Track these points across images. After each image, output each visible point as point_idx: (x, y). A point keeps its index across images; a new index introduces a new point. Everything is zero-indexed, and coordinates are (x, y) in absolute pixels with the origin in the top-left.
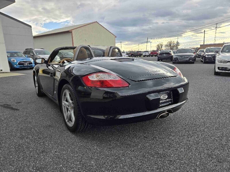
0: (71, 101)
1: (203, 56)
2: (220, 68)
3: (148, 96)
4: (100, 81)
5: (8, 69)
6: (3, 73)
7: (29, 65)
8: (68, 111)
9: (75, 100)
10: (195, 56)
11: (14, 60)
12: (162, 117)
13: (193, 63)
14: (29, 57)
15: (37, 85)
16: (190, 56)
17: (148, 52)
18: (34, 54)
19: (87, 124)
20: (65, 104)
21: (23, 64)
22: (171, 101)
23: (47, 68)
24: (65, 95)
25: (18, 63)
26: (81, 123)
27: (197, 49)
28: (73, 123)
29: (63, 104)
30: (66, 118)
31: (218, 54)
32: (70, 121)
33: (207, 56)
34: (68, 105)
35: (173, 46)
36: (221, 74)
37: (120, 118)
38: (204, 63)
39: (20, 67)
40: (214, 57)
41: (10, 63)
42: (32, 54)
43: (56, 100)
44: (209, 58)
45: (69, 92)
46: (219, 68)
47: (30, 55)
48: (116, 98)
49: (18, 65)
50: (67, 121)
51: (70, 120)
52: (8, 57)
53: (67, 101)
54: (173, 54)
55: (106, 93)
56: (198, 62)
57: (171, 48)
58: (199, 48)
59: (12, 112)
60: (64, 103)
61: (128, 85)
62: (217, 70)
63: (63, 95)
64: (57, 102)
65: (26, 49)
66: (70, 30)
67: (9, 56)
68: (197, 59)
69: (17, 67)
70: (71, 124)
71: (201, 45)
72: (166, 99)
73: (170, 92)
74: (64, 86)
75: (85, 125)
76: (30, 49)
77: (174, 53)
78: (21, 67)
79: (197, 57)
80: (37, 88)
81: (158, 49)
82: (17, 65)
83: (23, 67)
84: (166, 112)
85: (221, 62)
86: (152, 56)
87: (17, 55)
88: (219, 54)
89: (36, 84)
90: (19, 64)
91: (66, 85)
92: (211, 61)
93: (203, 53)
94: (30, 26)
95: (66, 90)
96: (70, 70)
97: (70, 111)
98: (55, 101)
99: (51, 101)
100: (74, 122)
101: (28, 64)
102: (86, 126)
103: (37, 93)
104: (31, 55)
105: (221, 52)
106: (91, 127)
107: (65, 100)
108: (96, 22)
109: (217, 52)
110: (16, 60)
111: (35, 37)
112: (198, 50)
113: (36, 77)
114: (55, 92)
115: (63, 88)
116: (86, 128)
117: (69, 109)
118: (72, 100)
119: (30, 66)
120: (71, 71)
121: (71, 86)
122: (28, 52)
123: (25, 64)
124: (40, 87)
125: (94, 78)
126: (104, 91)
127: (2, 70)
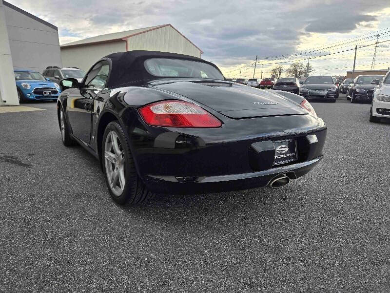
0: (119, 152)
1: (351, 89)
2: (380, 110)
3: (254, 145)
4: (171, 115)
5: (16, 100)
6: (8, 106)
7: (51, 95)
8: (113, 169)
9: (127, 149)
10: (337, 90)
11: (26, 86)
12: (276, 184)
13: (333, 101)
14: (53, 81)
15: (63, 126)
16: (329, 89)
17: (255, 80)
18: (60, 76)
19: (145, 192)
20: (109, 157)
21: (41, 93)
22: (294, 157)
23: (81, 95)
24: (110, 141)
25: (33, 91)
26: (135, 189)
27: (341, 79)
28: (122, 189)
29: (106, 157)
30: (110, 181)
31: (378, 86)
32: (117, 187)
33: (358, 90)
34: (114, 159)
35: (301, 73)
36: (381, 121)
37: (203, 181)
38: (352, 102)
39: (36, 97)
40: (371, 91)
41: (20, 90)
42: (58, 76)
43: (94, 151)
44: (361, 94)
45: (117, 136)
46: (378, 110)
47: (53, 78)
48: (198, 148)
49: (33, 94)
50: (111, 186)
51: (117, 184)
52: (16, 79)
53: (113, 151)
54: (299, 86)
55: (182, 136)
56: (341, 100)
57: (296, 74)
58: (345, 78)
59: (18, 169)
60: (108, 155)
61: (219, 124)
62: (375, 114)
63: (107, 141)
64: (97, 154)
65: (48, 68)
66: (124, 38)
67: (18, 78)
68: (340, 95)
69: (32, 98)
70: (118, 192)
71: (348, 73)
72: (285, 154)
73: (293, 142)
74: (109, 125)
75: (143, 193)
76: (54, 67)
77: (301, 83)
78: (39, 97)
79: (341, 92)
80: (63, 131)
81: (273, 76)
82: (31, 94)
83: (41, 98)
84: (284, 176)
85: (383, 99)
86: (263, 88)
87: (32, 77)
88: (381, 86)
89: (62, 124)
90: (35, 92)
91: (111, 123)
92: (366, 98)
93: (351, 84)
94: (56, 28)
95: (112, 132)
96: (120, 98)
97: (117, 168)
98: (92, 152)
99: (85, 153)
100: (124, 187)
101: (50, 93)
102: (144, 195)
103: (64, 139)
104: (55, 78)
105: (384, 83)
106: (152, 198)
107: (110, 150)
108: (170, 24)
109: (377, 82)
110: (30, 86)
111: (64, 48)
112: (343, 80)
113: (62, 113)
114: (93, 137)
115: (106, 128)
116: (145, 199)
117: (117, 166)
118: (121, 150)
119: (53, 97)
120: (122, 98)
121: (120, 125)
122: (50, 72)
123: (45, 93)
124: (68, 130)
125: (160, 110)
126: (179, 133)
127: (5, 101)
